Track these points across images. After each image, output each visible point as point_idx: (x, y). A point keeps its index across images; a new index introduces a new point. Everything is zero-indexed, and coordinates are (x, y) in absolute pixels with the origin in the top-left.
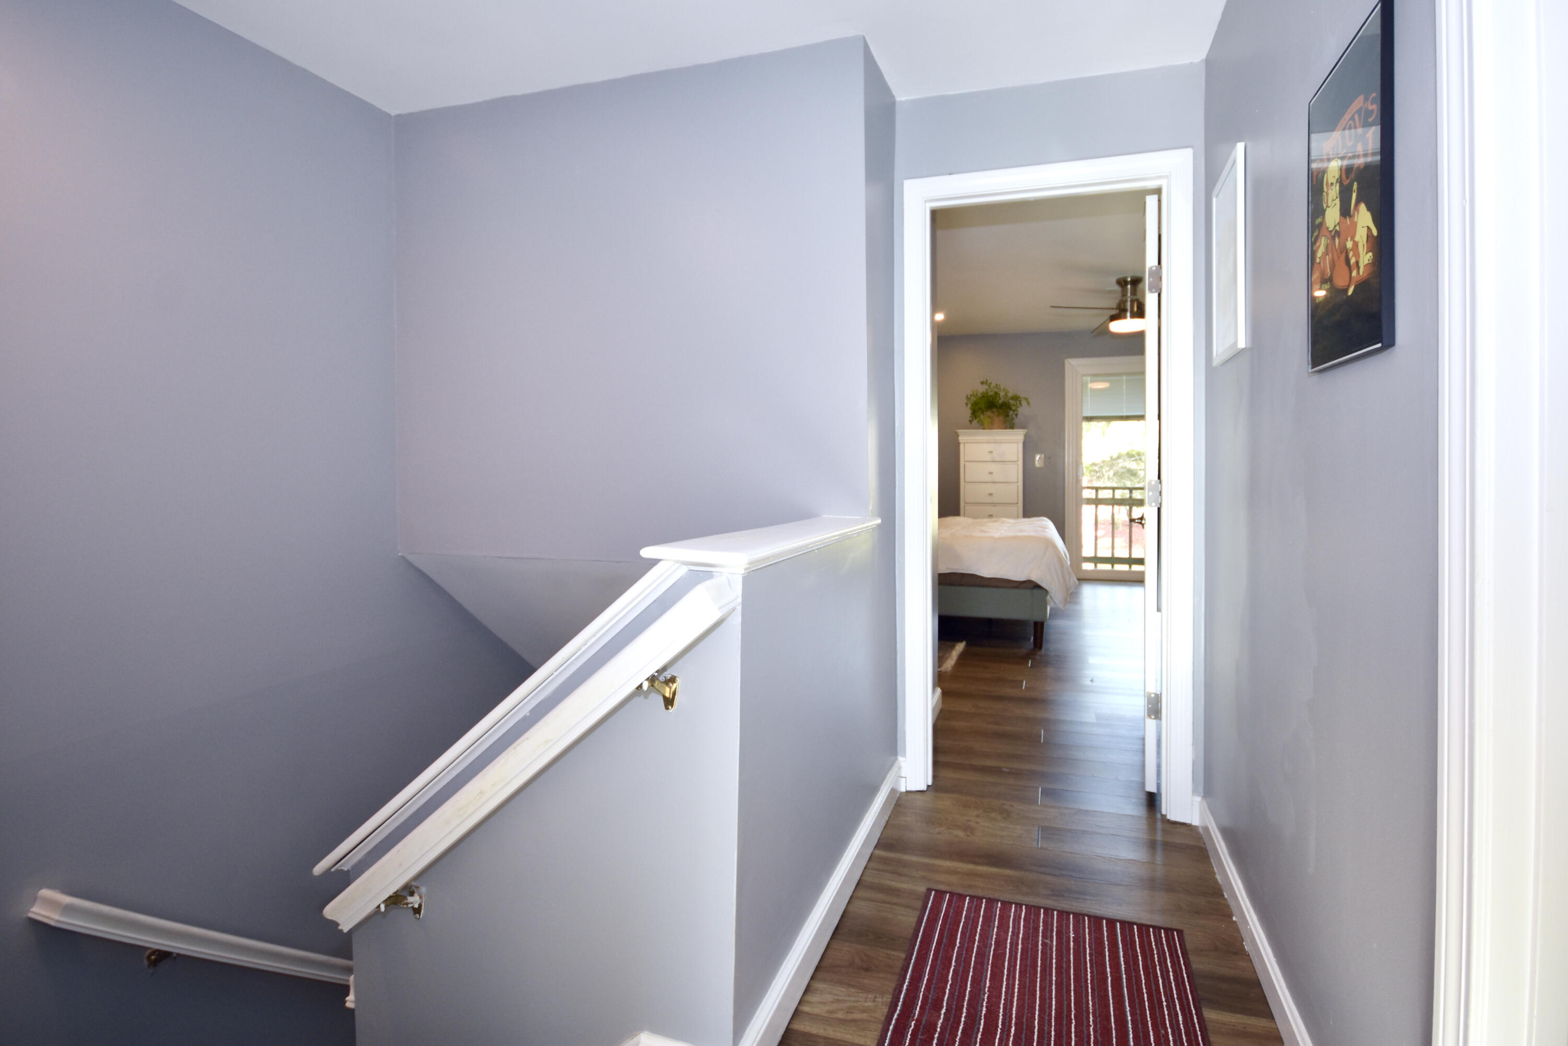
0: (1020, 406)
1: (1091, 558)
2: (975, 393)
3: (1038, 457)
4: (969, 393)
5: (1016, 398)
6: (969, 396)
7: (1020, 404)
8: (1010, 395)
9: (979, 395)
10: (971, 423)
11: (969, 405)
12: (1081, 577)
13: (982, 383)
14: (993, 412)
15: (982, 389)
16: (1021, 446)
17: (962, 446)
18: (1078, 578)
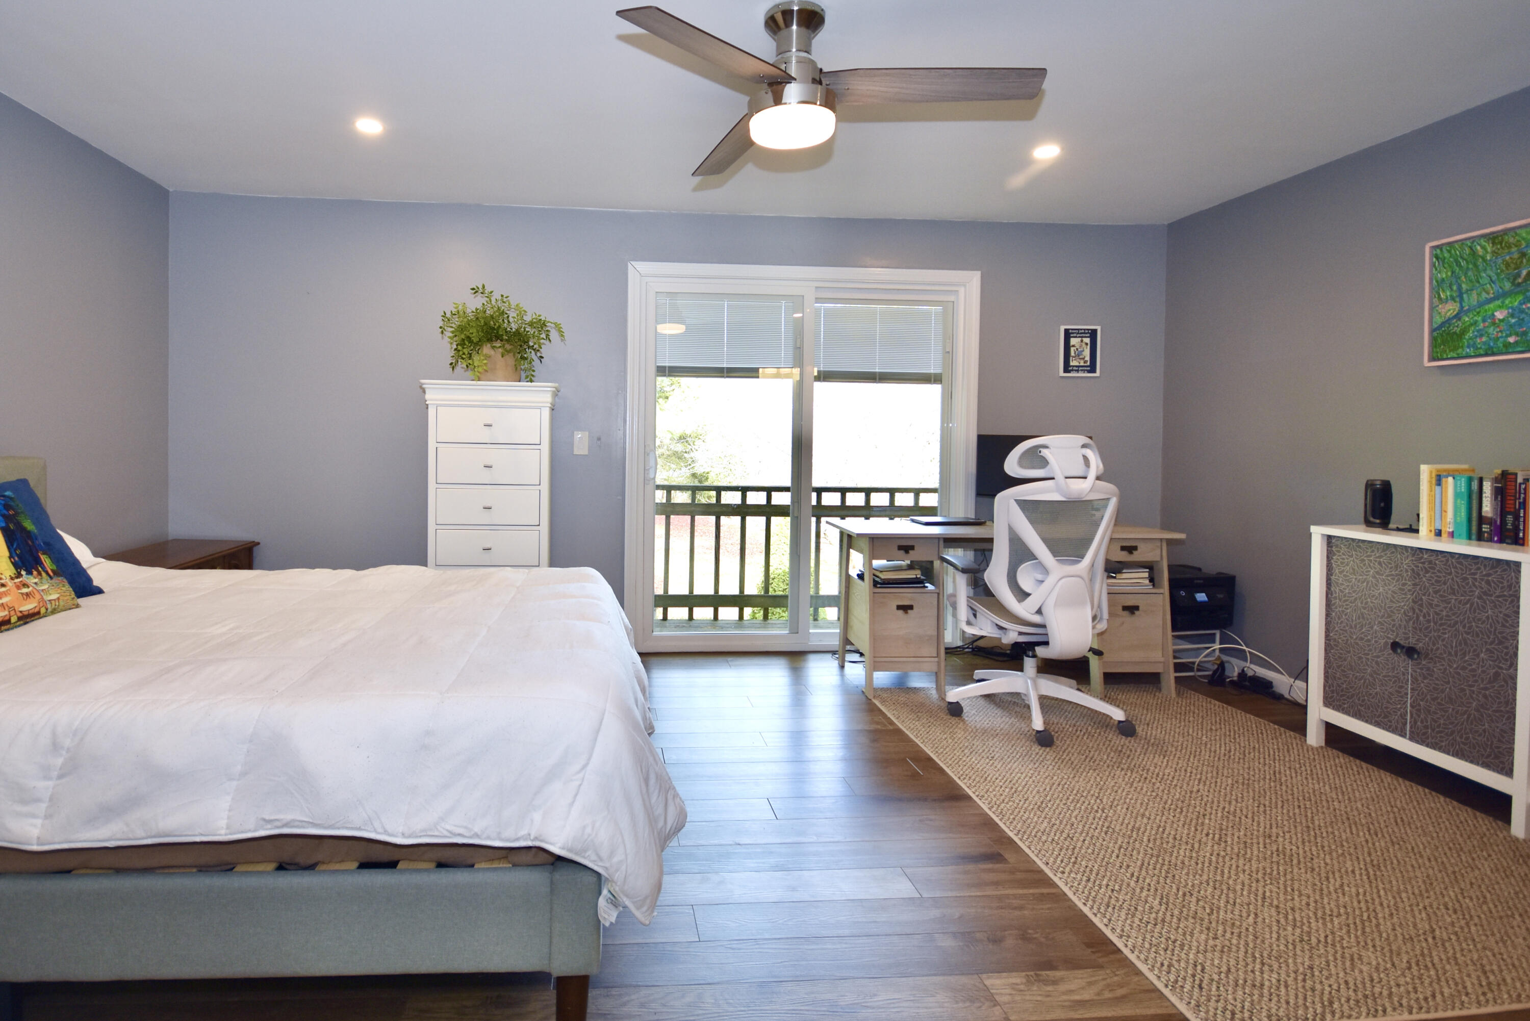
0: (547, 342)
1: (734, 597)
2: (460, 308)
3: (578, 435)
4: (449, 309)
5: (540, 325)
6: (449, 315)
7: (548, 337)
8: (528, 318)
9: (471, 316)
10: (453, 369)
11: (448, 334)
12: (644, 651)
13: (475, 291)
14: (493, 347)
15: (474, 304)
16: (546, 413)
17: (431, 412)
18: (641, 651)
